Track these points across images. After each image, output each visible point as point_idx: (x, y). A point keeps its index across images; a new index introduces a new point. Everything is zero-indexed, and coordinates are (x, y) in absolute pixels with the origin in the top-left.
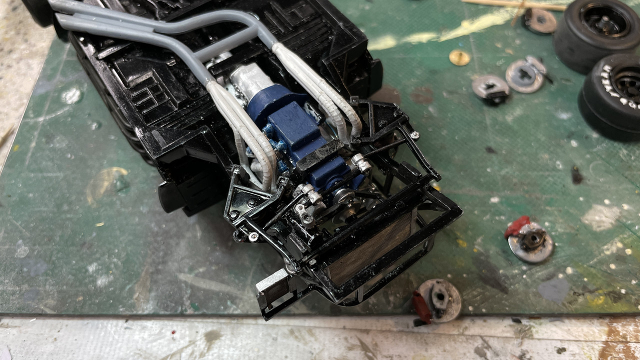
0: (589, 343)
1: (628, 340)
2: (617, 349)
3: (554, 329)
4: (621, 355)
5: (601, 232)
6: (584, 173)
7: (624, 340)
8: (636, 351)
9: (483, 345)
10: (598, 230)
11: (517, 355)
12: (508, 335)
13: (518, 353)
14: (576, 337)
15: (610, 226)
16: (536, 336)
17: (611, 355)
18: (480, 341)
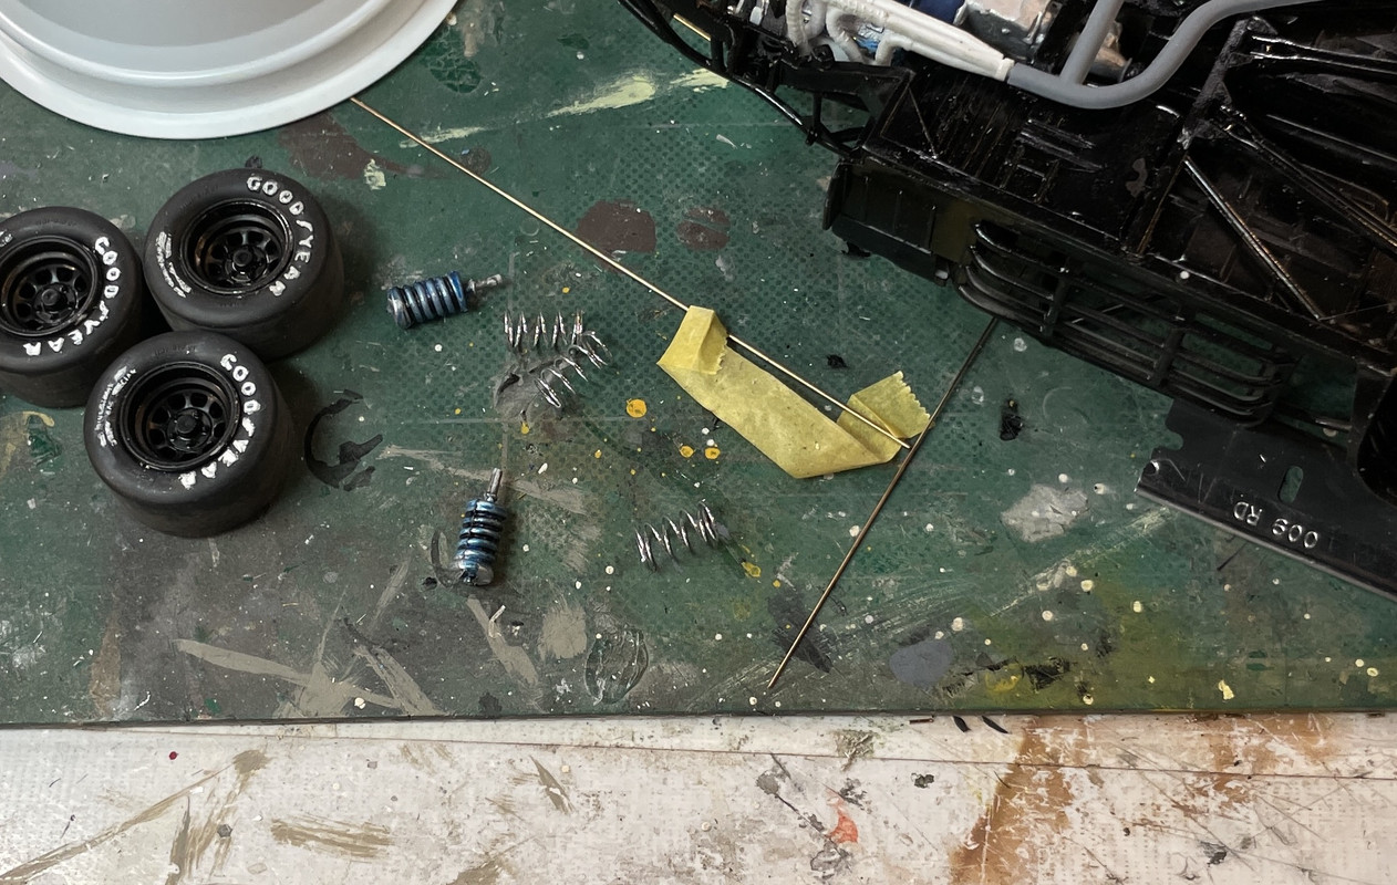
0: (981, 767)
1: (1061, 761)
2: (1035, 778)
3: (917, 739)
4: (1042, 791)
5: (1038, 544)
6: (1028, 415)
7: (1051, 761)
8: (1072, 783)
9: (773, 770)
10: (1033, 539)
11: (838, 790)
12: (826, 751)
13: (840, 786)
14: (957, 755)
15: (1060, 531)
16: (879, 753)
17: (1021, 790)
18: (770, 762)
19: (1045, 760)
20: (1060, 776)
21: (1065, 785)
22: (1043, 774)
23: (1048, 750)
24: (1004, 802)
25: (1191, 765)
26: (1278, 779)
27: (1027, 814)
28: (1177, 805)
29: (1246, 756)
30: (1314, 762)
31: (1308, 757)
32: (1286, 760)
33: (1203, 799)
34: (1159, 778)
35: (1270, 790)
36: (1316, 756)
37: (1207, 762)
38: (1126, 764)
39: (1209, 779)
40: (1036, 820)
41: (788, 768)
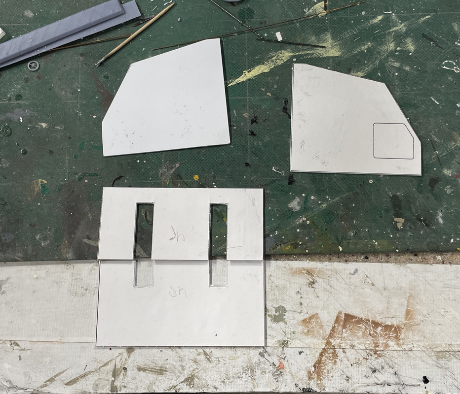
0: (315, 349)
1: (336, 347)
2: (329, 352)
4: (331, 355)
9: (263, 351)
12: (276, 346)
14: (309, 346)
17: (325, 355)
19: (332, 347)
20: (335, 351)
21: (336, 354)
22: (331, 350)
23: (332, 344)
24: (321, 358)
25: (368, 348)
26: (390, 351)
28: (364, 358)
32: (392, 346)
34: (360, 351)
35: (388, 354)
36: (399, 345)
37: (372, 347)
38: (352, 348)
39: (372, 351)
40: (329, 362)
41: (267, 350)
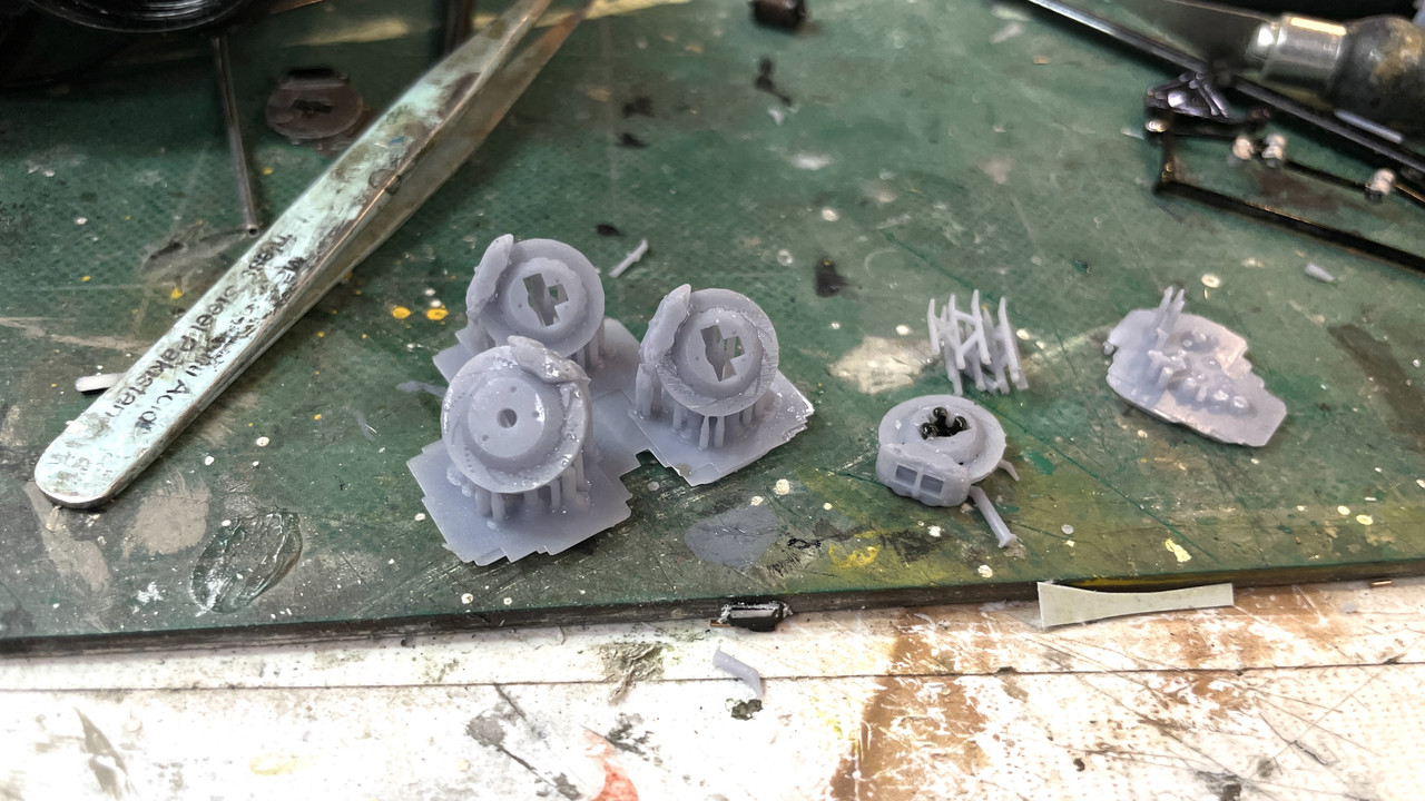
1: (957, 668)
2: (921, 695)
5: (880, 395)
6: (848, 273)
7: (943, 669)
8: (980, 698)
10: (874, 390)
11: (605, 732)
13: (609, 725)
14: (797, 669)
15: (909, 381)
16: (671, 672)
17: (902, 713)
18: (492, 697)
19: (933, 668)
20: (958, 690)
21: (969, 702)
22: (931, 689)
23: (934, 653)
24: (877, 733)
25: (1150, 661)
26: (1280, 673)
27: (917, 749)
28: (1146, 720)
29: (1225, 644)
30: (1324, 647)
31: (1311, 640)
32: (1284, 646)
33: (1181, 707)
34: (1110, 682)
35: (1274, 689)
36: (1321, 637)
37: (1174, 657)
38: (1055, 667)
39: (1182, 679)
40: (934, 756)
41: (521, 704)
